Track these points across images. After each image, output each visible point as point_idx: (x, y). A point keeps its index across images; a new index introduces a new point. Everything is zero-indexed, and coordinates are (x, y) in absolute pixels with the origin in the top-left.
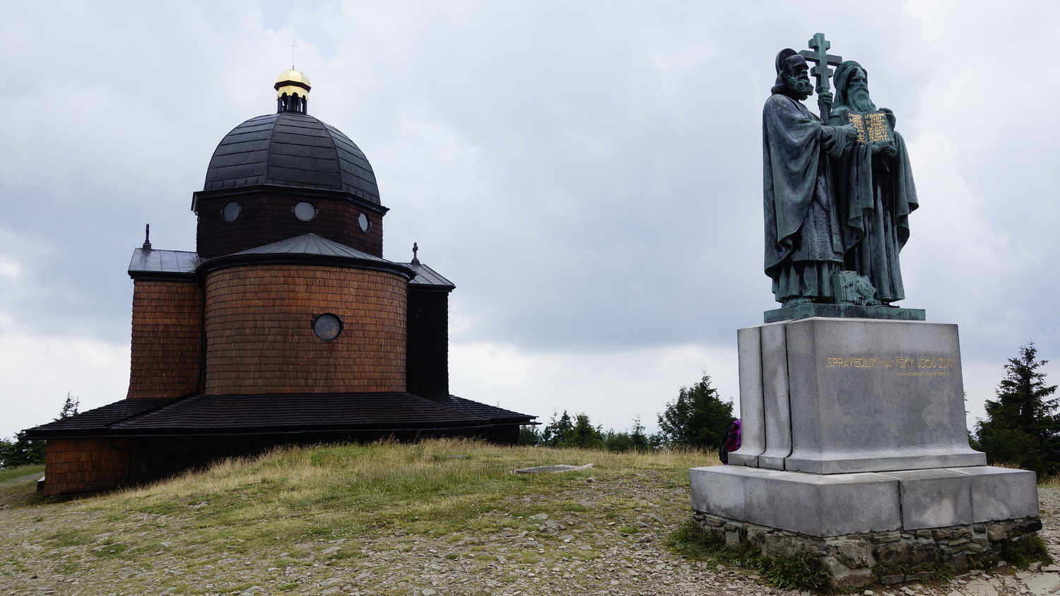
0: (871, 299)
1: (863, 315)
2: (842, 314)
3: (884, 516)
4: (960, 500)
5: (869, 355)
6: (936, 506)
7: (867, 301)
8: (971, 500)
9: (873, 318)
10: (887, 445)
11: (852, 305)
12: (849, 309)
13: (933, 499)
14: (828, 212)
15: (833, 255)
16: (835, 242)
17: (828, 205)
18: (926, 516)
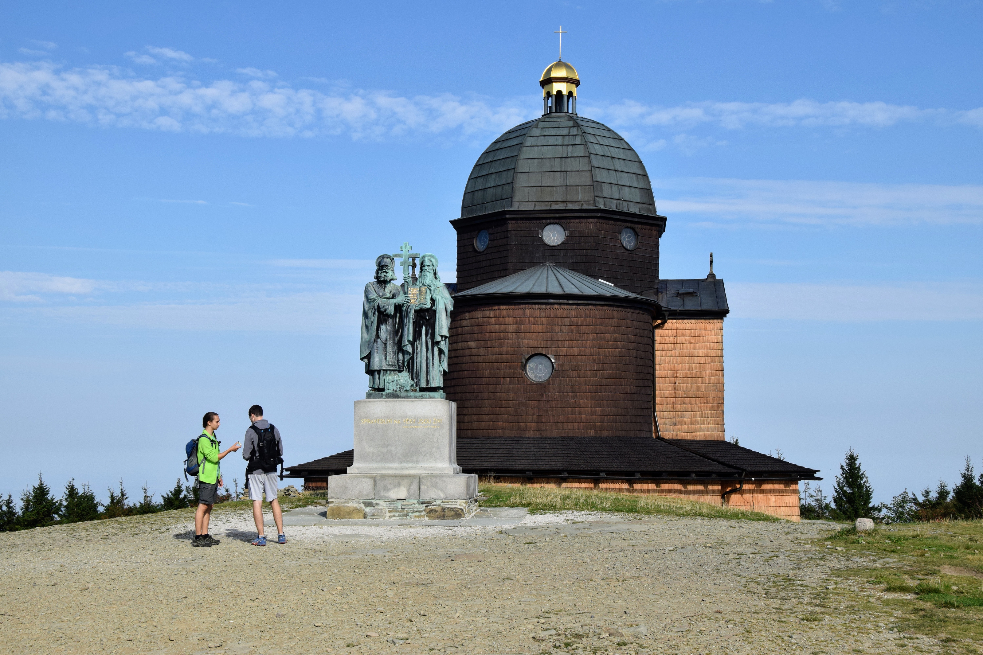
0: (408, 388)
1: (398, 397)
2: (384, 397)
3: (364, 493)
4: (412, 487)
5: (387, 417)
6: (396, 489)
7: (405, 389)
8: (420, 488)
9: (405, 398)
10: (393, 461)
11: (393, 391)
12: (388, 394)
13: (395, 486)
14: (386, 344)
15: (386, 366)
16: (387, 360)
17: (386, 341)
18: (390, 493)
